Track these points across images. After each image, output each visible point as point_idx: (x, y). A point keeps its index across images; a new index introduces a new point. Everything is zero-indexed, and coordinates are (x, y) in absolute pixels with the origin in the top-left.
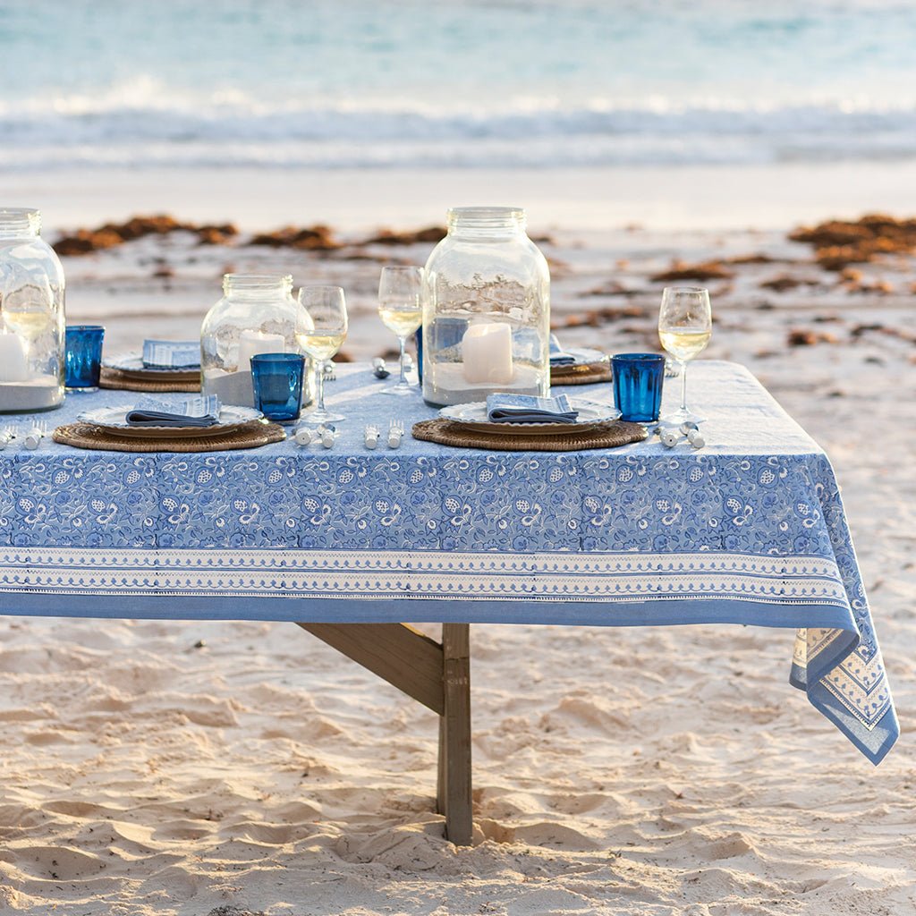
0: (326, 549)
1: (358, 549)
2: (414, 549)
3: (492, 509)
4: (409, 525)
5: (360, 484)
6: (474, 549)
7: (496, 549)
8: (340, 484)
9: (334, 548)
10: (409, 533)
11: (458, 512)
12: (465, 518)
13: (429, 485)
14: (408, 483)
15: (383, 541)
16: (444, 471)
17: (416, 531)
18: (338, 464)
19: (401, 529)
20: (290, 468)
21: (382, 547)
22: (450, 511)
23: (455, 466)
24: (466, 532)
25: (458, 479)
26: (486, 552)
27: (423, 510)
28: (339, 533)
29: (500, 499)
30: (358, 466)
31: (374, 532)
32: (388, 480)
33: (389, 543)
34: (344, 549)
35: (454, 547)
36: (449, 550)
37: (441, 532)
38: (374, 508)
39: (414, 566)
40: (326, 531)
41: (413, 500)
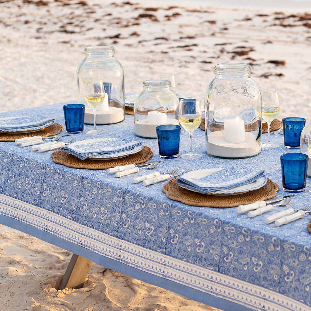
0: (230, 276)
1: (243, 280)
2: (267, 288)
3: (303, 278)
4: (266, 274)
5: (246, 245)
6: (293, 297)
7: (302, 301)
8: (238, 242)
9: (233, 276)
10: (265, 278)
11: (288, 274)
12: (291, 278)
13: (276, 255)
14: (267, 250)
15: (254, 279)
16: (284, 248)
17: (269, 278)
18: (239, 230)
19: (262, 276)
20: (219, 226)
21: (252, 282)
22: (284, 272)
23: (289, 247)
24: (291, 287)
25: (289, 255)
26: (298, 300)
27: (272, 268)
28: (235, 269)
29: (308, 273)
30: (246, 234)
31: (250, 273)
32: (258, 246)
33: (256, 281)
34: (237, 278)
35: (285, 293)
36: (282, 294)
37: (279, 283)
38: (251, 260)
39: (267, 297)
40: (230, 266)
41: (269, 261)
